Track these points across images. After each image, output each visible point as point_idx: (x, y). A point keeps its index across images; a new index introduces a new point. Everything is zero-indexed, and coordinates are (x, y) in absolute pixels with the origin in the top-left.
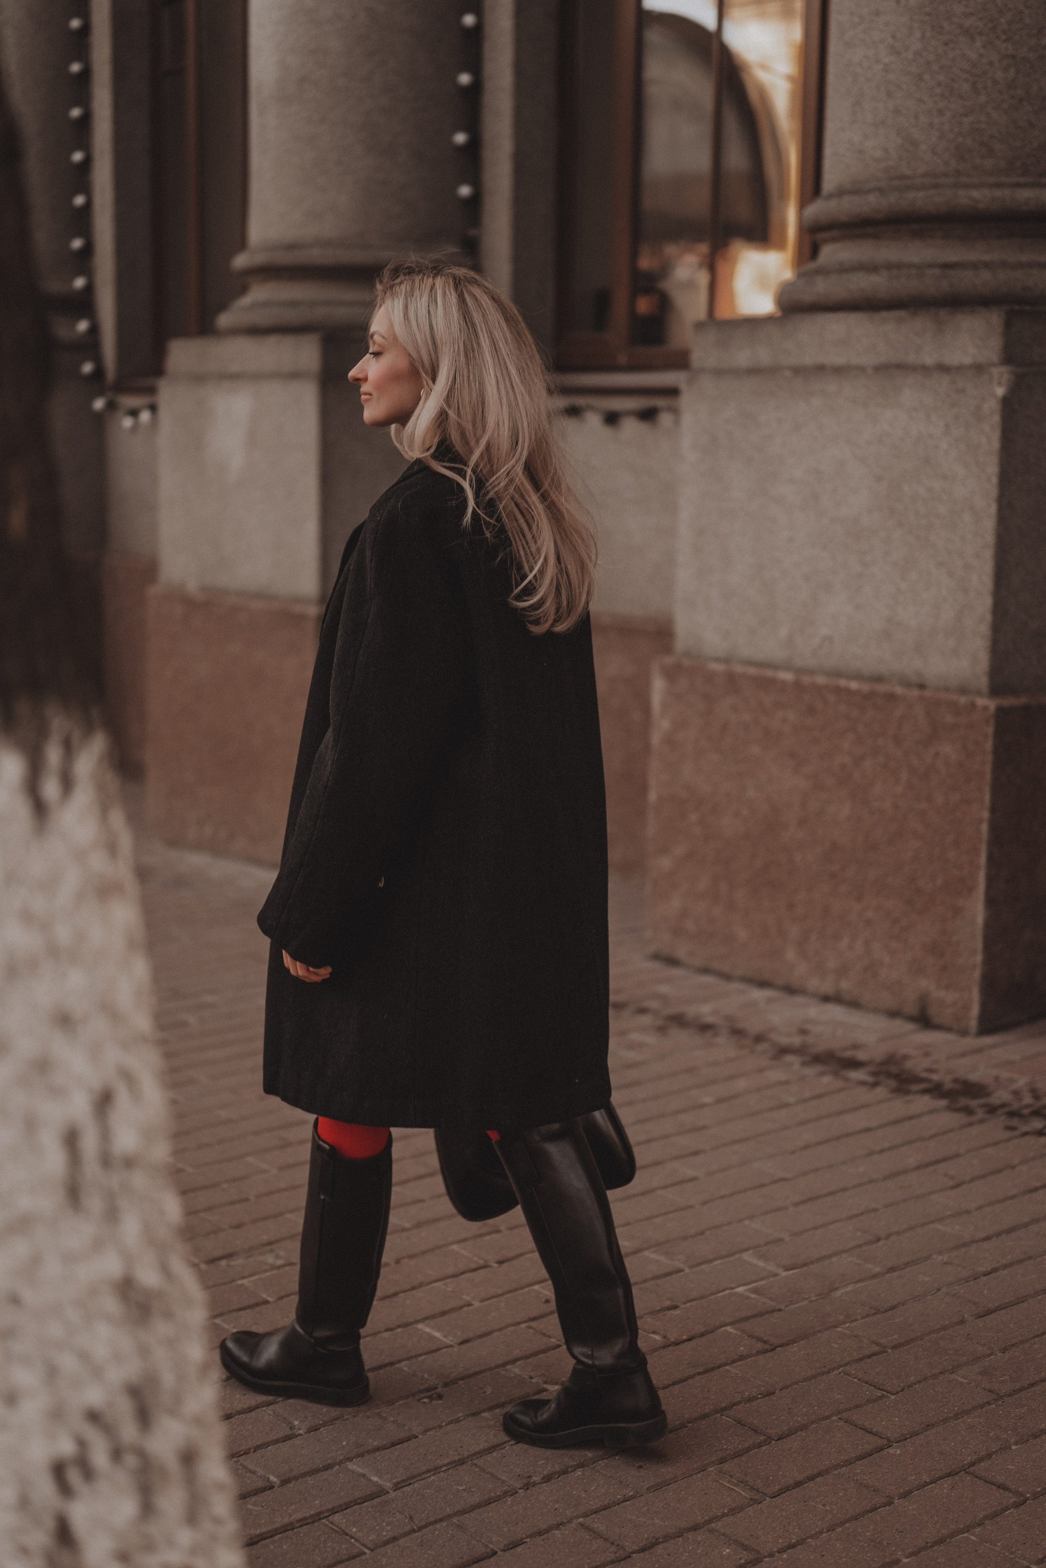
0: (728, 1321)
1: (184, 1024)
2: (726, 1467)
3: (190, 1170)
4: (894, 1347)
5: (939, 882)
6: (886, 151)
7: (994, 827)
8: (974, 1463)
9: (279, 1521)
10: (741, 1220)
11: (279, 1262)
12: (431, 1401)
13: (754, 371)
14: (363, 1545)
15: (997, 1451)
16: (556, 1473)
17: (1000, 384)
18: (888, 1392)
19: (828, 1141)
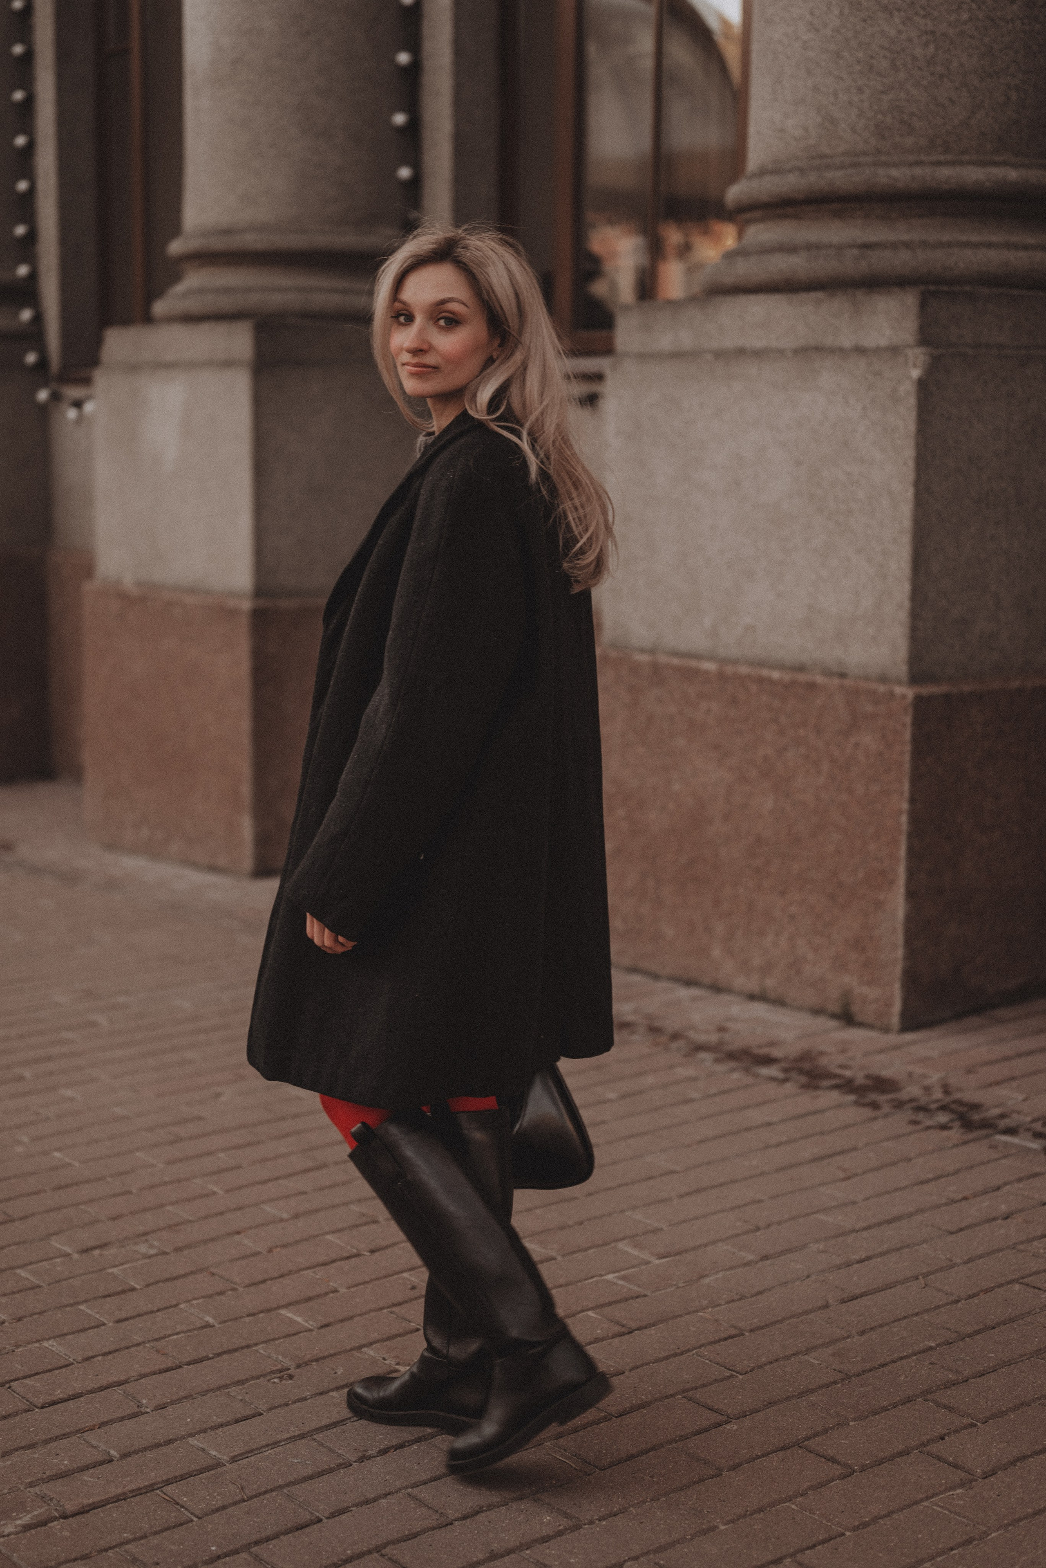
0: (590, 1305)
1: (94, 1024)
2: (561, 1441)
3: (76, 1164)
4: (751, 1331)
5: (861, 875)
6: (806, 129)
7: (914, 818)
8: (808, 1438)
9: (114, 1491)
10: (622, 1211)
11: (152, 1252)
12: (281, 1381)
13: (677, 355)
14: (192, 1514)
15: (833, 1427)
16: (393, 1447)
17: (915, 366)
18: (737, 1373)
19: (724, 1135)
